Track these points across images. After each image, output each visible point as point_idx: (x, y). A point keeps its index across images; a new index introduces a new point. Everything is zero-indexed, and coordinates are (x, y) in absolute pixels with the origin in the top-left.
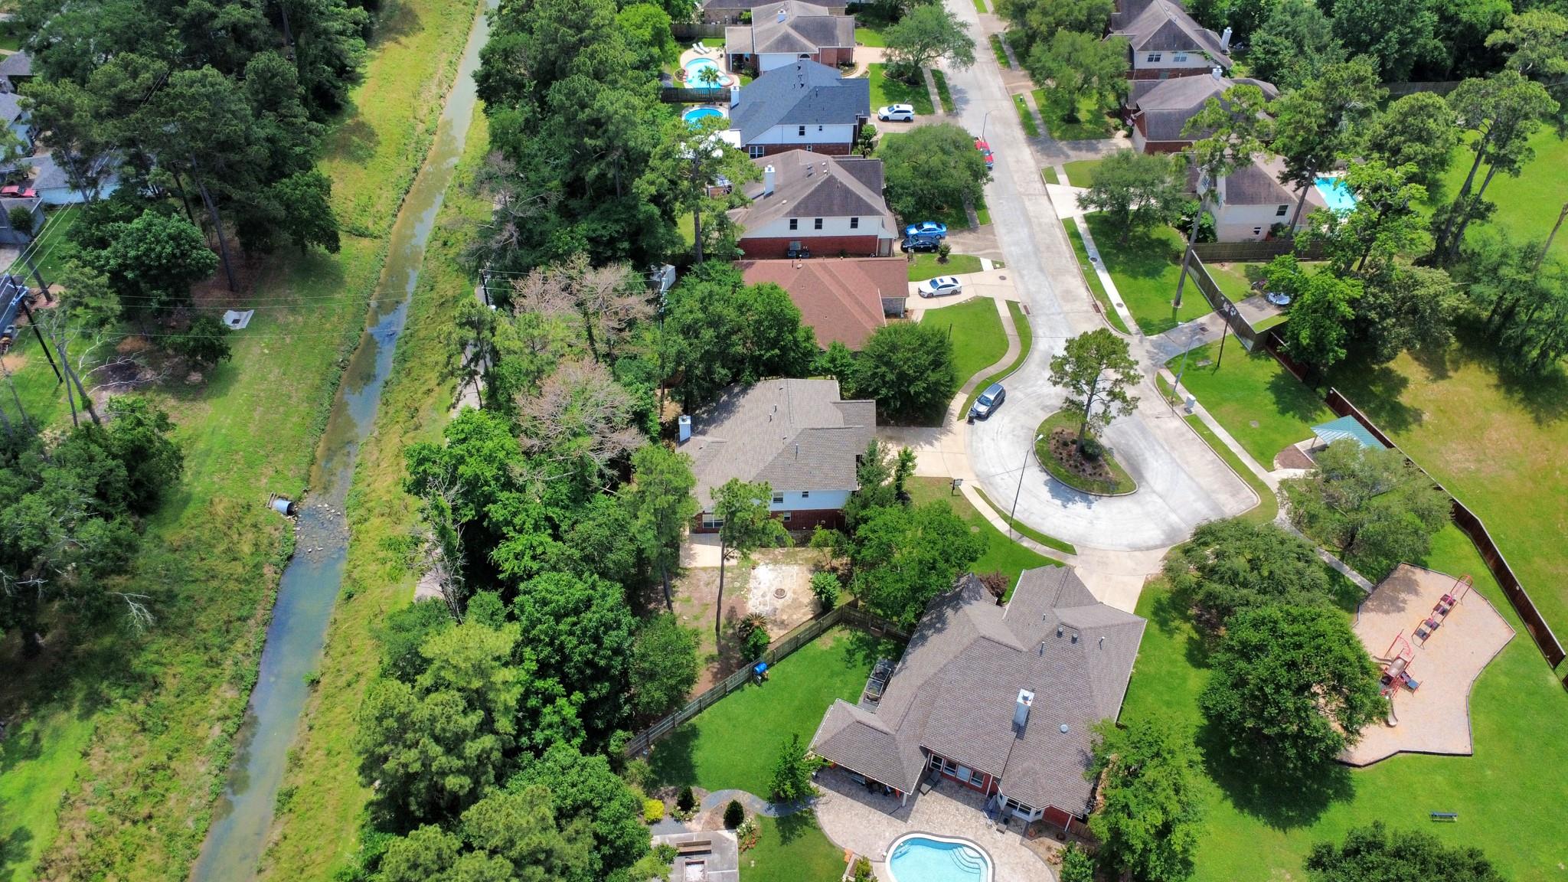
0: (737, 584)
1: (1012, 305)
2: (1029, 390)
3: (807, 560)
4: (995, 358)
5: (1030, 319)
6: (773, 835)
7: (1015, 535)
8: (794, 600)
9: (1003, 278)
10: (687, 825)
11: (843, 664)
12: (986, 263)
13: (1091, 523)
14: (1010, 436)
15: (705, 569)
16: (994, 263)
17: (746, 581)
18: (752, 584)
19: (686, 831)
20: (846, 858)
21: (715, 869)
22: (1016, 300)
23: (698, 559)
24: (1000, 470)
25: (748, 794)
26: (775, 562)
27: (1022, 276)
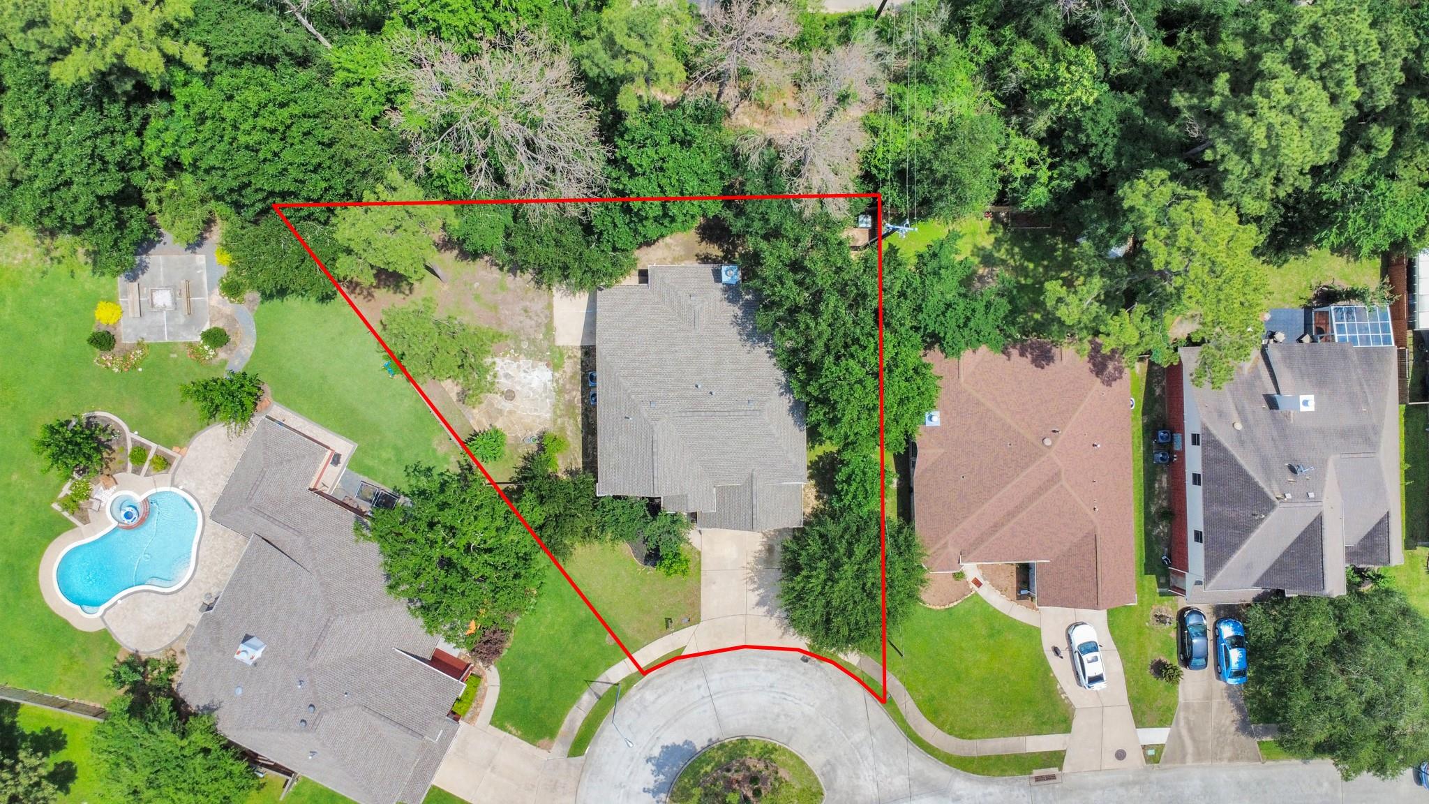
0: (525, 345)
1: (1056, 758)
2: (867, 751)
3: (562, 429)
4: (934, 713)
5: (1025, 780)
6: (204, 375)
7: (603, 689)
8: (500, 412)
9: (1121, 755)
10: (217, 291)
11: (411, 463)
12: (1158, 736)
13: (621, 786)
14: (776, 710)
15: (550, 306)
16: (1159, 748)
17: (529, 355)
18: (524, 362)
19: (211, 290)
20: (176, 449)
21: (168, 319)
22: (1067, 768)
23: (566, 300)
24: (714, 686)
25: (250, 353)
26: (560, 391)
27: (1125, 784)
